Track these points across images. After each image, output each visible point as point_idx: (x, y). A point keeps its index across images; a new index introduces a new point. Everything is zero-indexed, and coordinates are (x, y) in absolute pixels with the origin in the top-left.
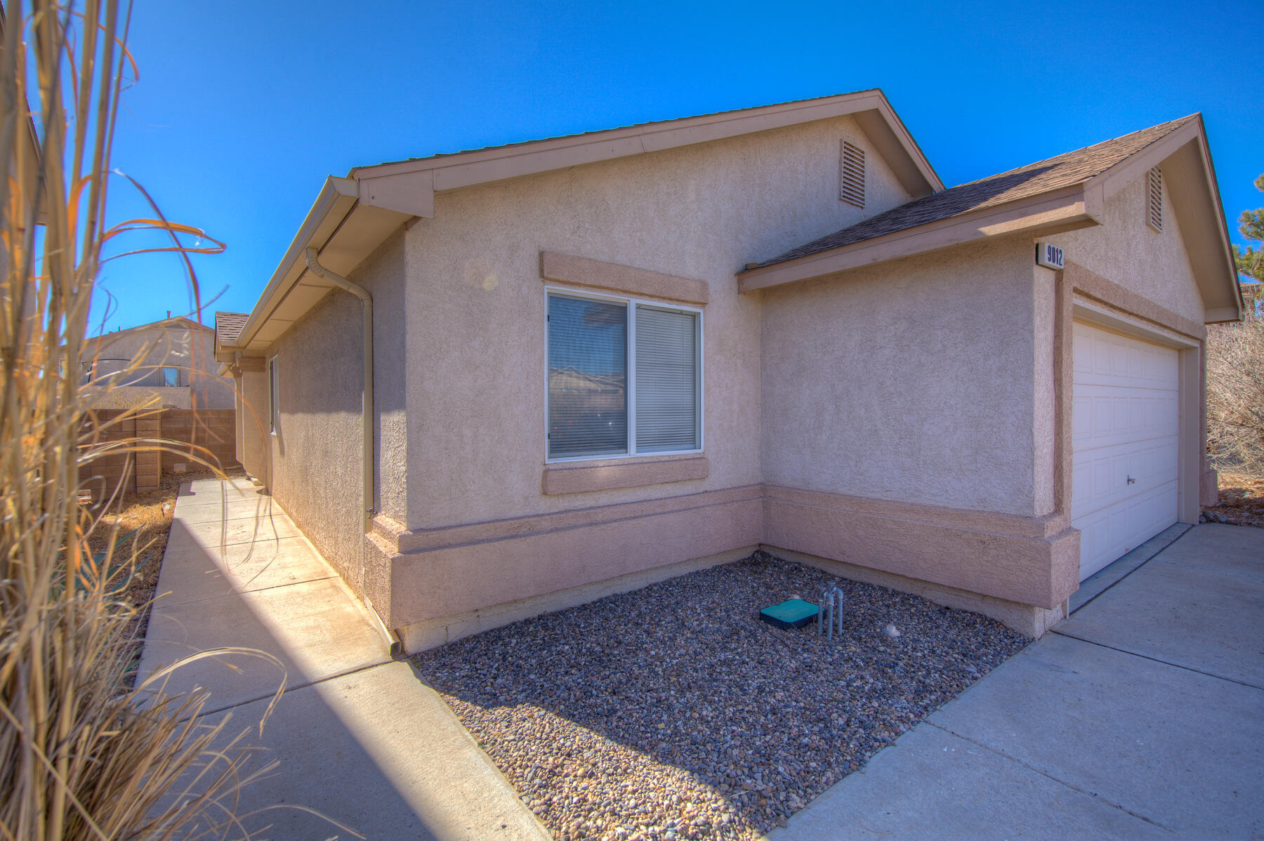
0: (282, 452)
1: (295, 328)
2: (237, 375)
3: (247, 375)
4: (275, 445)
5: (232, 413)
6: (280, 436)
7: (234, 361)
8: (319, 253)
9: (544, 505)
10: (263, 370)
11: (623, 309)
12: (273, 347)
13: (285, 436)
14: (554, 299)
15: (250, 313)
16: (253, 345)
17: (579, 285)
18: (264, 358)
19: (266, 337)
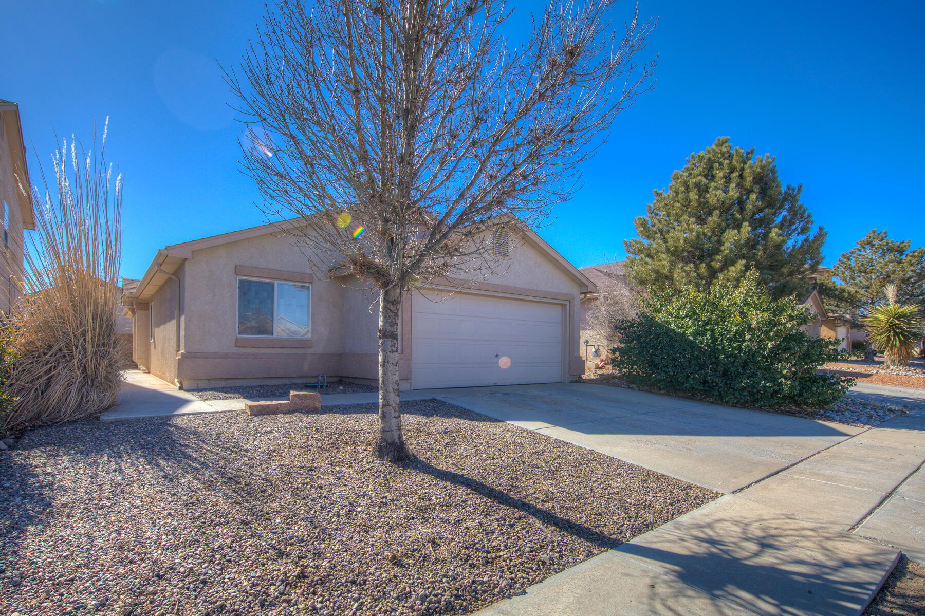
0: (155, 348)
1: (161, 288)
2: (134, 312)
3: (138, 312)
4: (152, 345)
5: (131, 336)
6: (154, 342)
7: (133, 306)
8: (161, 265)
9: (236, 350)
10: (147, 309)
11: (273, 284)
12: (153, 297)
13: (156, 341)
14: (241, 281)
15: (141, 279)
16: (142, 297)
17: (252, 276)
18: (148, 303)
19: (149, 292)
